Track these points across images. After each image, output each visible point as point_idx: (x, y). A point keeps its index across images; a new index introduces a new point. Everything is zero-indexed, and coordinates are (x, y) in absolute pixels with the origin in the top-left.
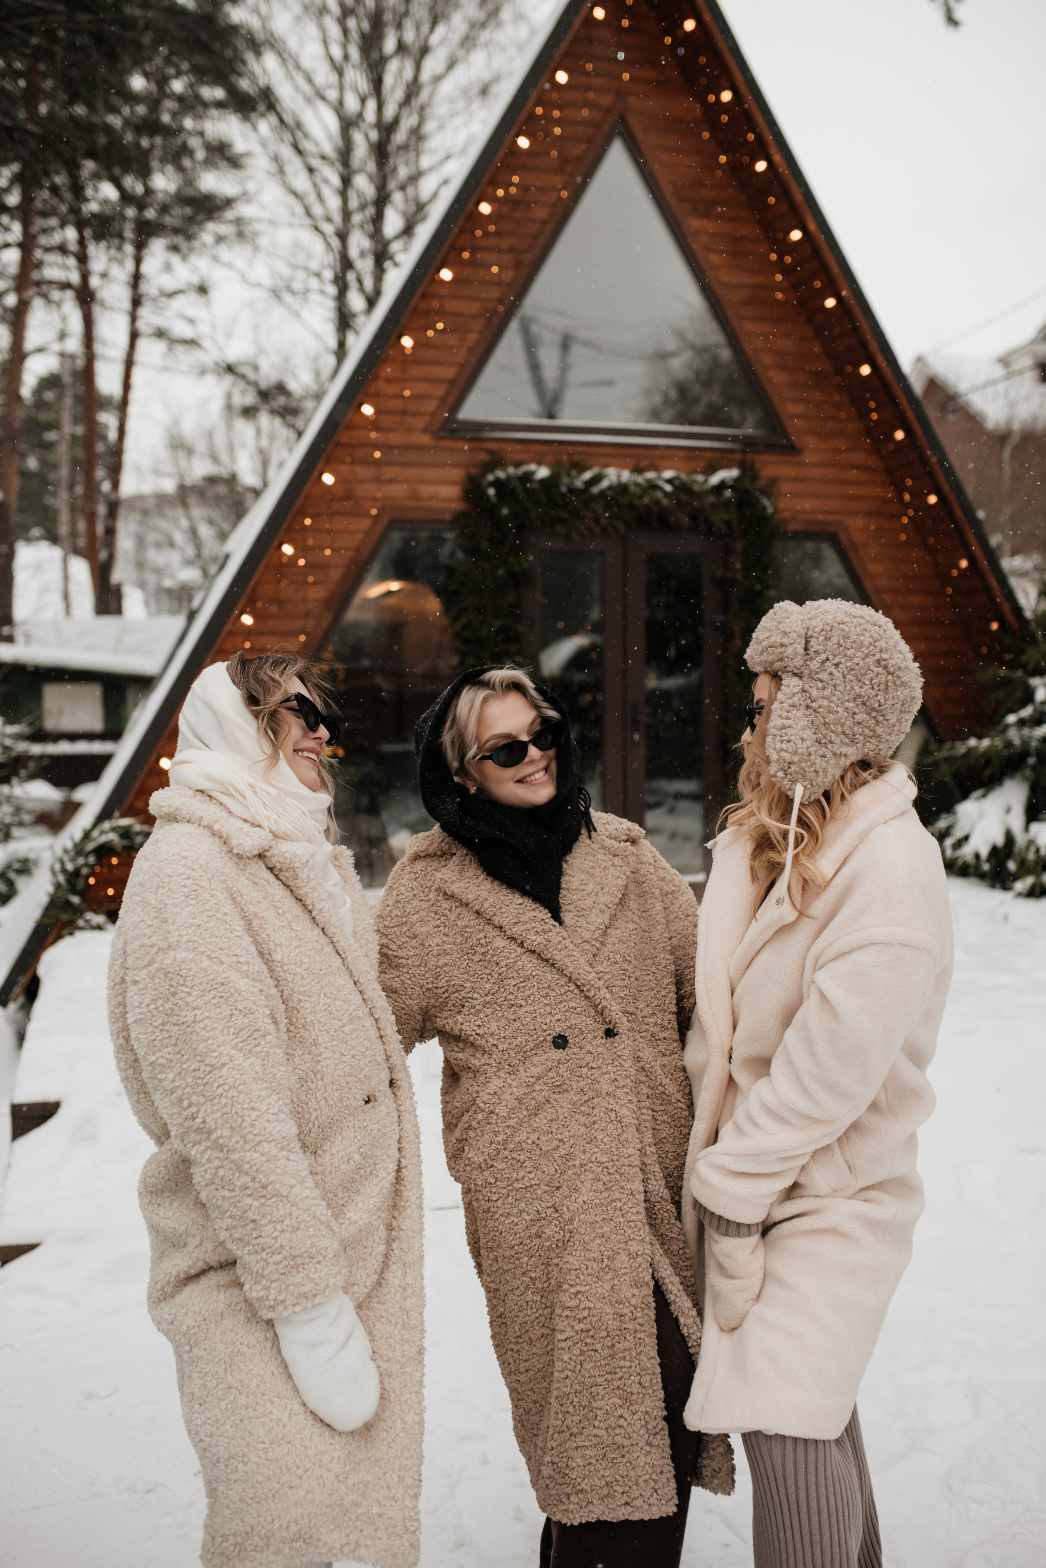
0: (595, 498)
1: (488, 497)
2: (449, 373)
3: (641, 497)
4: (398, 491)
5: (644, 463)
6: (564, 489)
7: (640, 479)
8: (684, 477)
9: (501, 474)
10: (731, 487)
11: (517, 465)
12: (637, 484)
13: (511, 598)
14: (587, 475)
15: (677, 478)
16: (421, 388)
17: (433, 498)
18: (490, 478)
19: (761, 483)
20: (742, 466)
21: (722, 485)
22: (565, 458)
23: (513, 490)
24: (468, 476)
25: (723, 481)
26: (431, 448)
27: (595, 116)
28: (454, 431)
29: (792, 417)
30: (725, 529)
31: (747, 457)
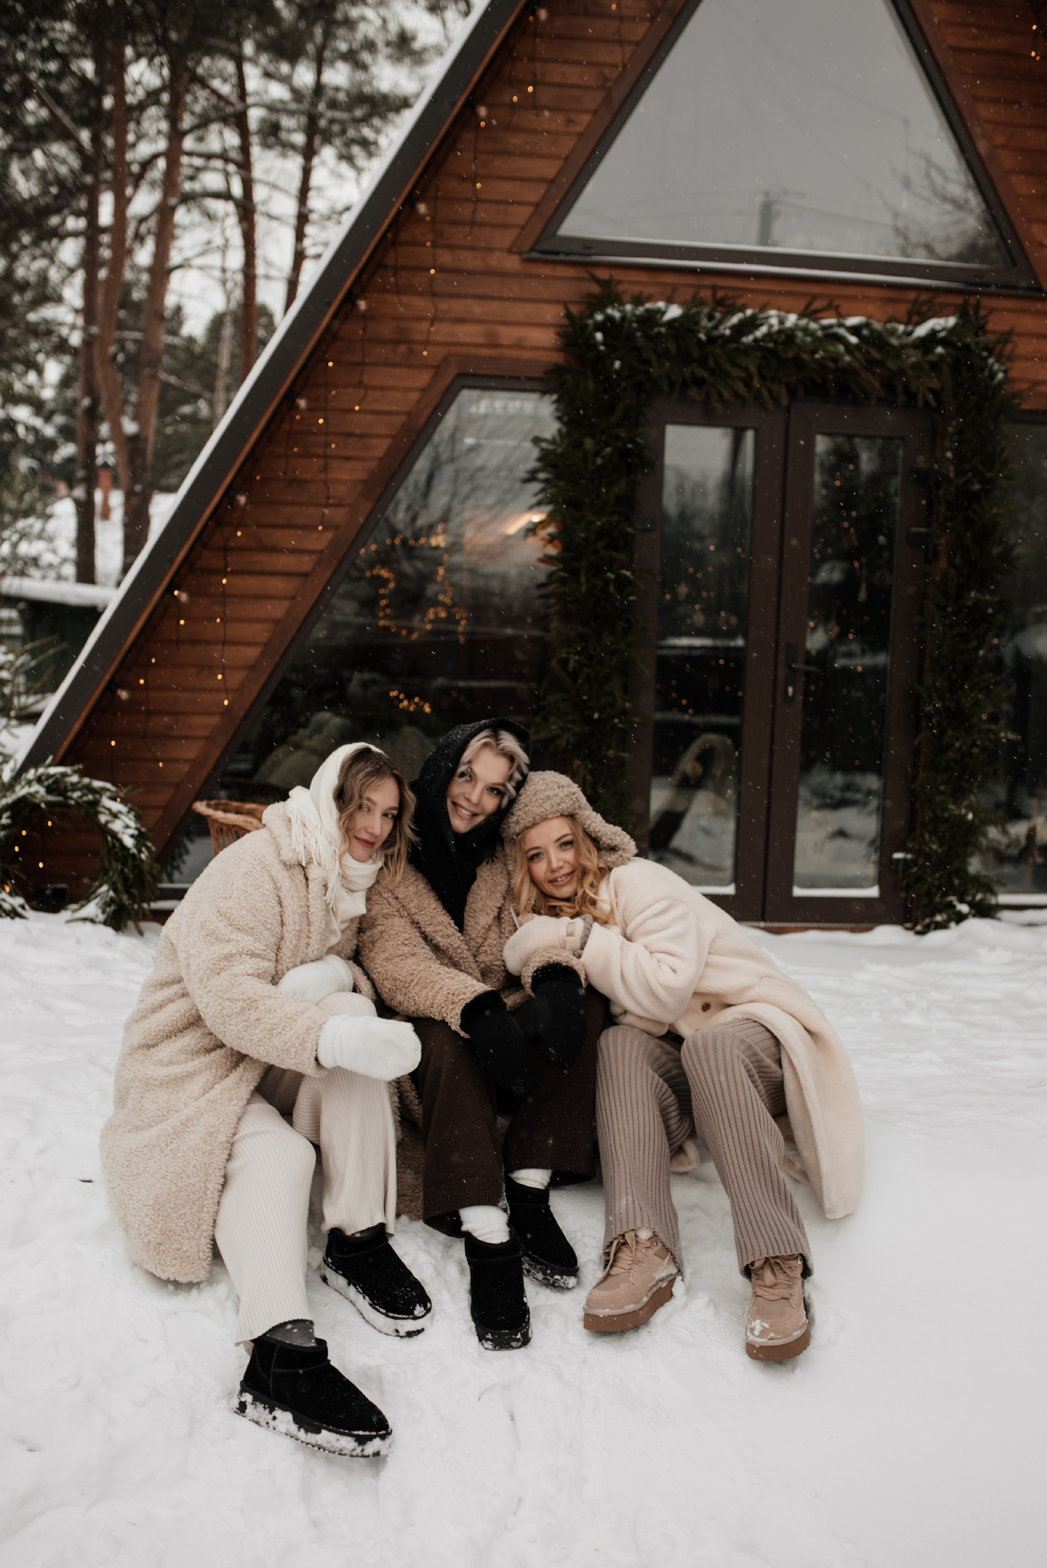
0: (747, 350)
1: (595, 345)
2: (549, 169)
3: (814, 352)
4: (468, 333)
5: (819, 304)
6: (702, 336)
7: (813, 328)
8: (877, 326)
9: (614, 313)
10: (943, 342)
11: (638, 301)
12: (807, 333)
13: (620, 488)
14: (736, 318)
15: (867, 325)
16: (507, 189)
17: (519, 345)
18: (599, 317)
19: (989, 339)
20: (962, 313)
21: (932, 339)
22: (706, 294)
23: (631, 337)
24: (569, 315)
25: (933, 333)
26: (520, 276)
28: (555, 252)
29: (1043, 244)
30: (932, 401)
31: (970, 299)
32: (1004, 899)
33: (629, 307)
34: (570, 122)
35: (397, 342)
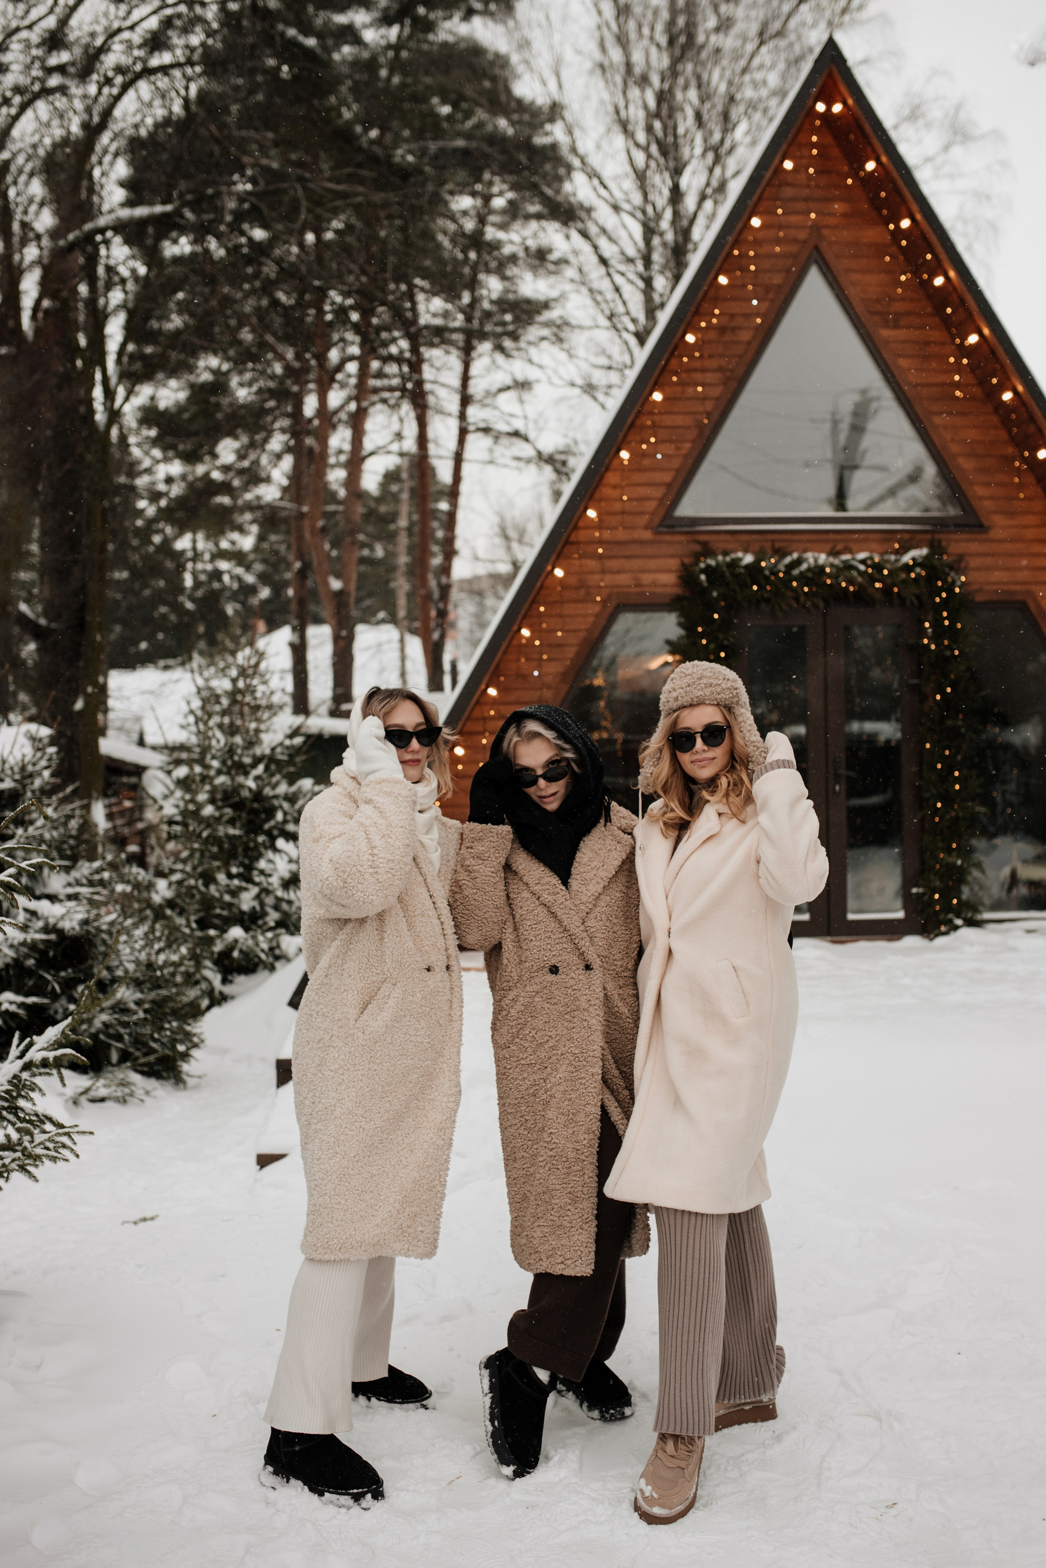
0: (797, 578)
1: (700, 583)
2: (667, 477)
3: (837, 577)
4: (623, 579)
5: (840, 547)
6: (766, 573)
7: (836, 562)
8: (877, 557)
9: (712, 562)
10: (920, 565)
11: (725, 553)
12: (832, 566)
14: (788, 560)
15: (871, 558)
16: (641, 491)
17: (654, 584)
18: (702, 565)
19: (949, 559)
20: (932, 545)
21: (912, 564)
22: (768, 545)
23: (722, 575)
24: (683, 564)
25: (914, 559)
26: (652, 542)
27: (793, 248)
28: (673, 526)
29: (980, 498)
30: (916, 602)
31: (937, 536)
32: (987, 916)
33: (720, 558)
34: (678, 448)
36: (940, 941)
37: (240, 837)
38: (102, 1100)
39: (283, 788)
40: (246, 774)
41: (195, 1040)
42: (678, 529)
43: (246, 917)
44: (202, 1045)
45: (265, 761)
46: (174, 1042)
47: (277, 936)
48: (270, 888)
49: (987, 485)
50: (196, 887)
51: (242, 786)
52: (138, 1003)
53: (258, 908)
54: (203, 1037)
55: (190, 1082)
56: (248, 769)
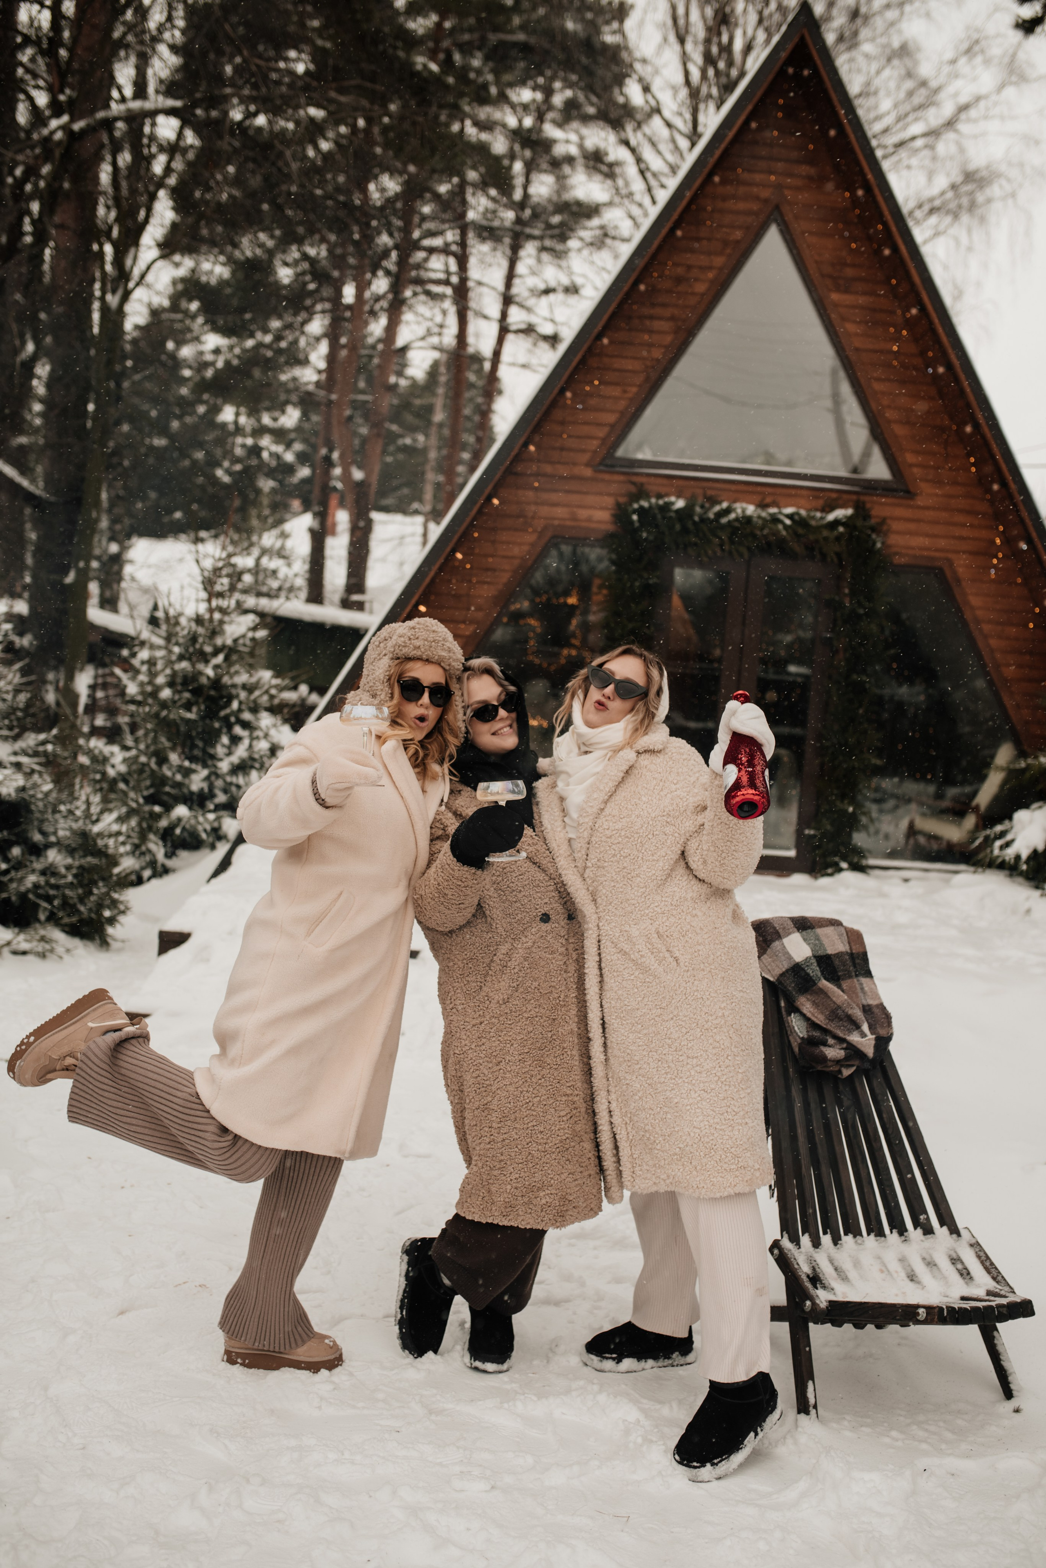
0: (723, 527)
1: (632, 522)
2: (611, 418)
3: (762, 529)
4: (560, 512)
5: (768, 500)
6: (696, 519)
7: (764, 514)
8: (803, 512)
9: (645, 504)
10: (843, 524)
11: (659, 496)
12: (759, 517)
13: (644, 605)
14: (717, 508)
15: (797, 514)
16: (586, 430)
17: (589, 520)
18: (636, 506)
19: (873, 521)
20: (857, 506)
21: (836, 523)
22: (701, 493)
23: (654, 517)
24: (618, 505)
25: (838, 518)
26: (592, 479)
27: (755, 207)
28: (612, 466)
29: (911, 465)
30: (836, 560)
31: (862, 498)
32: (873, 862)
33: (653, 500)
34: (625, 392)
35: (518, 517)
36: (824, 881)
37: (195, 721)
38: (24, 953)
39: (243, 678)
40: (207, 662)
41: (122, 907)
42: (618, 469)
43: (195, 798)
44: (128, 913)
45: (226, 651)
46: (100, 906)
47: (218, 819)
48: (219, 772)
49: (918, 453)
50: (148, 765)
51: (201, 673)
52: (68, 868)
53: (206, 790)
54: (130, 905)
55: (114, 945)
56: (209, 657)
